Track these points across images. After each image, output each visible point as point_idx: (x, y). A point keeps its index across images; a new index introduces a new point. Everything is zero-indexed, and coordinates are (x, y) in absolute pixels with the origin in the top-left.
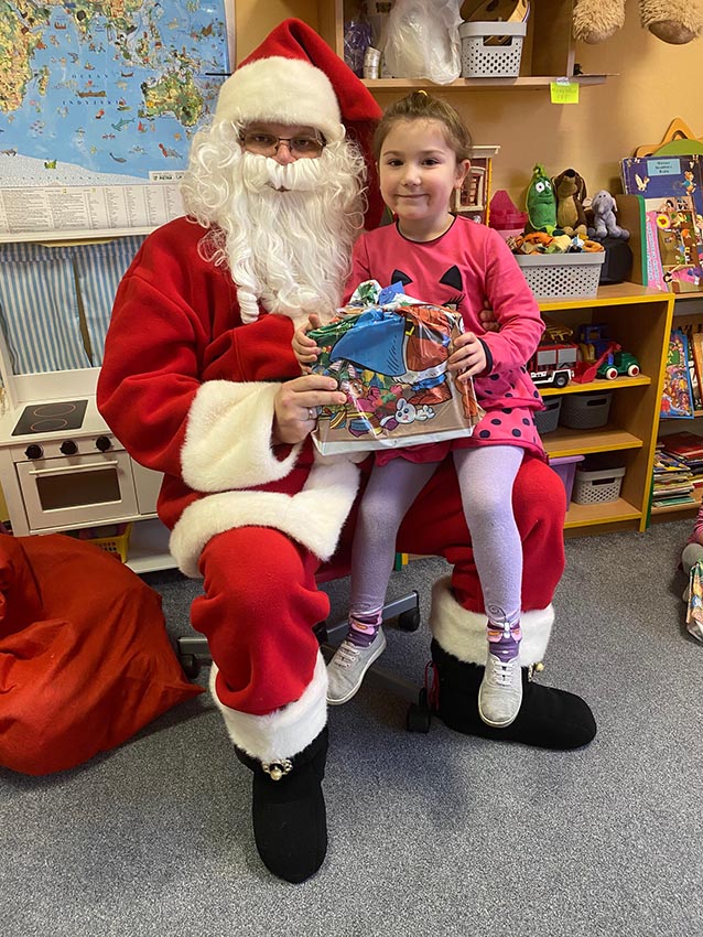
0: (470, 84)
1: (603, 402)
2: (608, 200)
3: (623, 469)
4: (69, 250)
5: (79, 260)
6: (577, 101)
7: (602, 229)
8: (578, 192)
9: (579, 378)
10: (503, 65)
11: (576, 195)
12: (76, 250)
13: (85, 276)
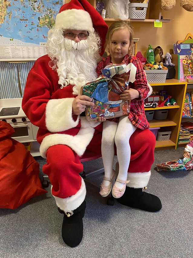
0: (132, 21)
1: (166, 112)
2: (169, 55)
3: (171, 132)
4: (16, 64)
5: (19, 67)
6: (161, 27)
8: (161, 53)
9: (159, 106)
10: (141, 15)
12: (18, 64)
13: (20, 71)
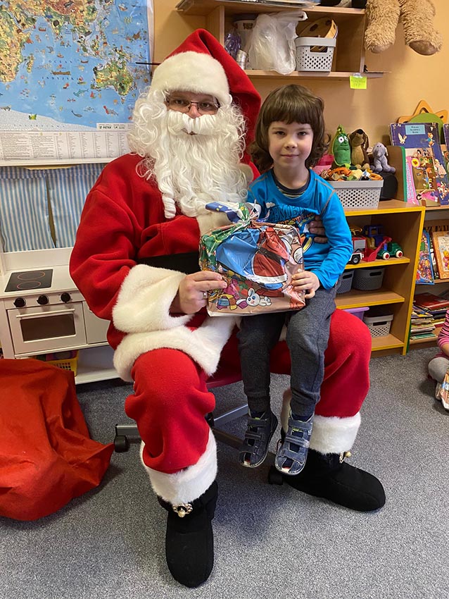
0: (302, 75)
1: (379, 273)
2: (382, 149)
3: (392, 316)
5: (50, 179)
6: (365, 88)
7: (379, 167)
8: (364, 143)
9: (366, 259)
10: (322, 64)
11: (363, 145)
12: (48, 172)
13: (53, 189)
